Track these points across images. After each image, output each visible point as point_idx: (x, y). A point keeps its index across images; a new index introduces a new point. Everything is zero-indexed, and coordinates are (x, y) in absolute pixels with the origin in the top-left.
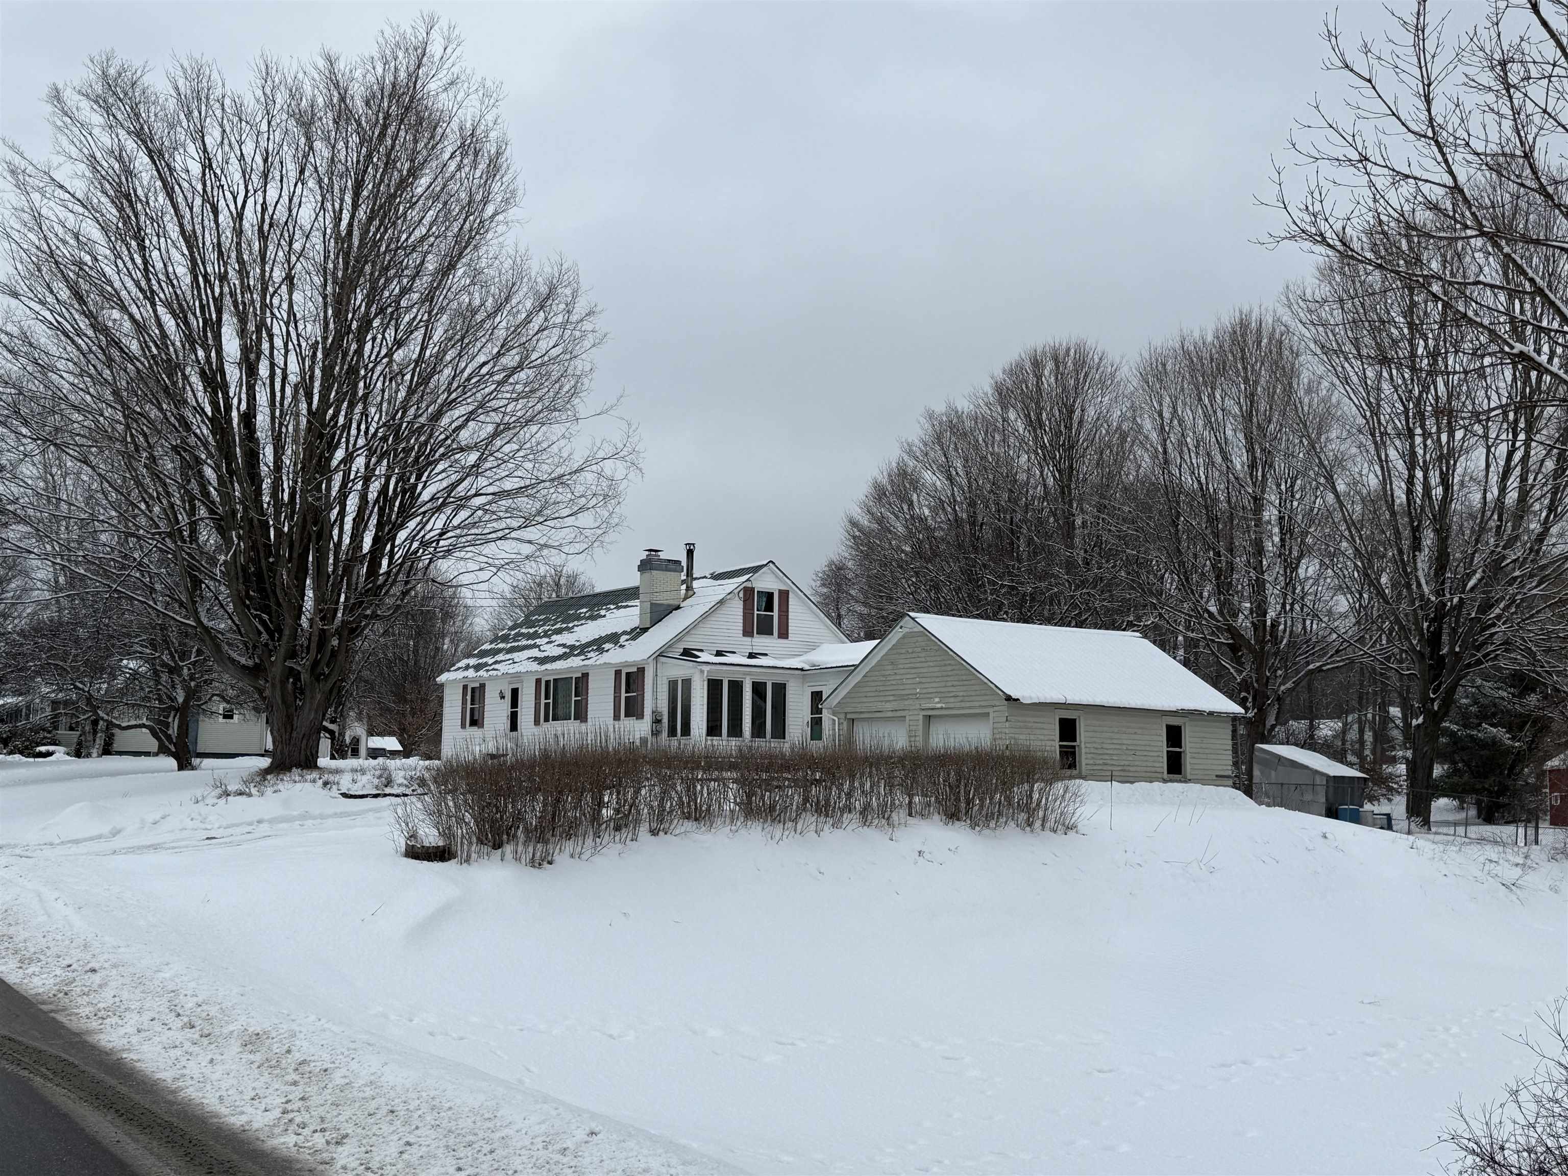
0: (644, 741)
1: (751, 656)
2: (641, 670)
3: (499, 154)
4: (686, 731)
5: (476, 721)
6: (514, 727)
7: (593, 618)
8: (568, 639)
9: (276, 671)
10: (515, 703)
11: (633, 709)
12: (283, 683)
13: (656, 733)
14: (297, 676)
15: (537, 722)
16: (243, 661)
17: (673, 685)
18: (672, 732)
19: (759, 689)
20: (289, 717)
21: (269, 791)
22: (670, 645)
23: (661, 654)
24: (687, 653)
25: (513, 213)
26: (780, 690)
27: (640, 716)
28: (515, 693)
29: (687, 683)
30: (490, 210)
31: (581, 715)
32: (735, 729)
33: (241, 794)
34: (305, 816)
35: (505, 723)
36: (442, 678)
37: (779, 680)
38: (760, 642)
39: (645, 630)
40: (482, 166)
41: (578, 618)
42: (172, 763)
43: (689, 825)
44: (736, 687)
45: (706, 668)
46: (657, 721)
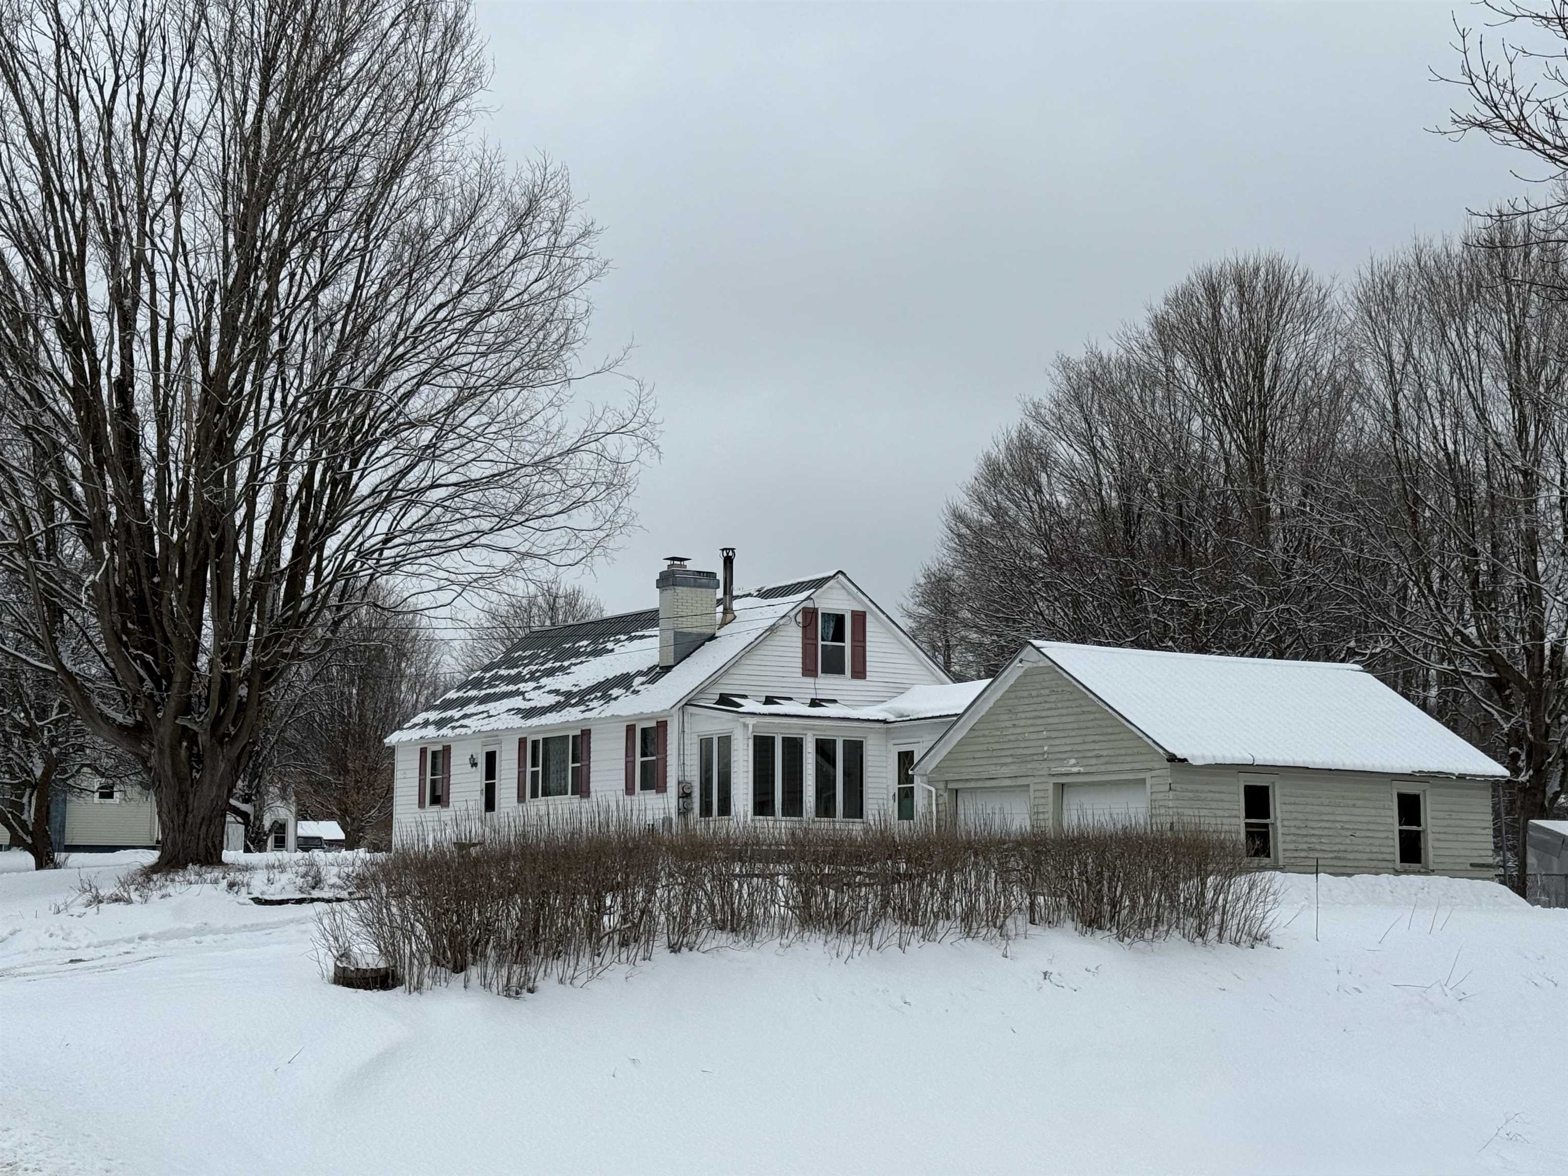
0: (667, 821)
1: (814, 703)
2: (662, 726)
3: (458, 17)
4: (725, 808)
5: (438, 798)
6: (490, 805)
7: (597, 653)
8: (563, 682)
9: (164, 733)
10: (490, 772)
11: (652, 779)
12: (175, 748)
13: (684, 812)
14: (193, 738)
15: (521, 798)
16: (120, 718)
17: (706, 744)
18: (706, 810)
19: (825, 749)
20: (183, 794)
21: (155, 895)
22: (701, 690)
23: (689, 703)
24: (725, 700)
25: (478, 98)
26: (855, 750)
27: (661, 788)
28: (491, 758)
29: (725, 742)
30: (446, 96)
31: (581, 788)
32: (793, 805)
33: (117, 900)
34: (202, 930)
35: (480, 799)
36: (392, 739)
37: (854, 736)
38: (826, 685)
39: (667, 669)
40: (436, 35)
41: (577, 653)
42: (28, 859)
43: (723, 938)
44: (793, 747)
45: (751, 721)
46: (685, 795)
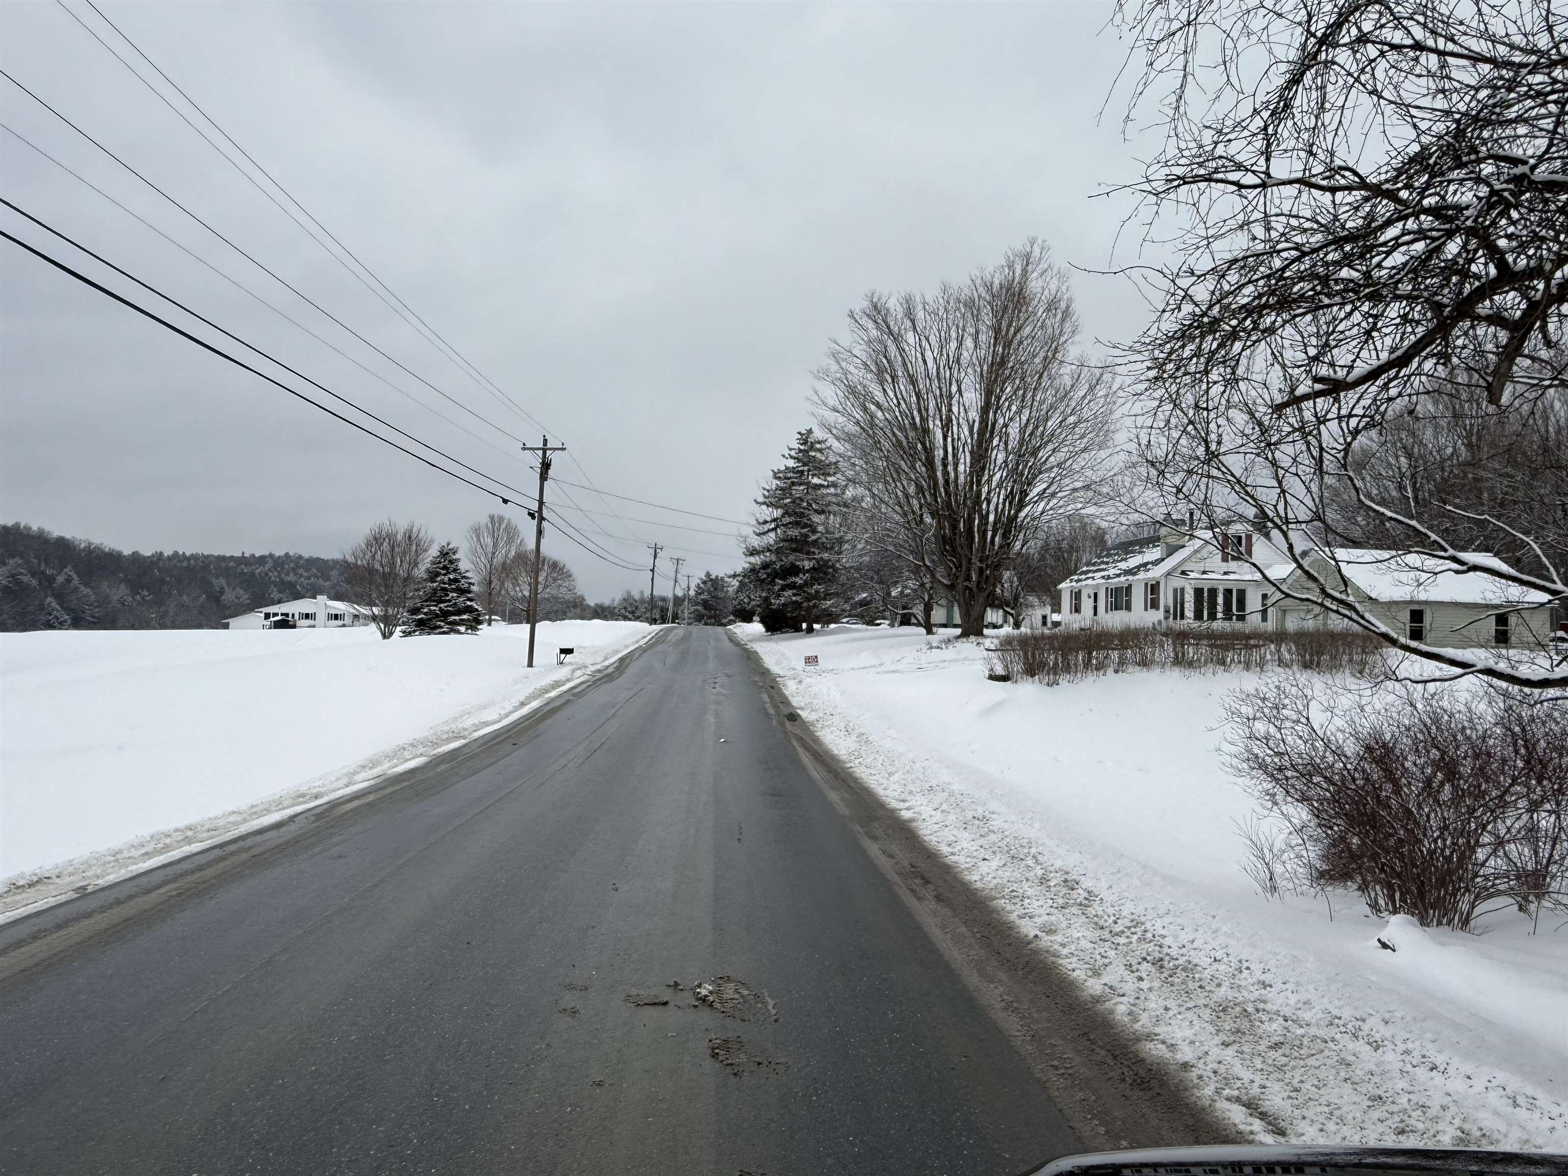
0: (1160, 622)
1: (1225, 573)
2: (1158, 583)
4: (1182, 617)
5: (1077, 610)
6: (1095, 614)
7: (1140, 553)
8: (1123, 565)
9: (960, 587)
10: (1096, 601)
11: (1155, 605)
12: (964, 593)
13: (1166, 618)
14: (971, 590)
15: (1107, 611)
16: (945, 581)
17: (1175, 591)
18: (1175, 618)
19: (1228, 592)
20: (968, 610)
21: (950, 647)
22: (1174, 569)
23: (1169, 574)
24: (1183, 573)
26: (1242, 594)
27: (1157, 608)
28: (1096, 595)
29: (1183, 590)
31: (1128, 608)
32: (1213, 617)
33: (938, 648)
34: (966, 659)
35: (1092, 612)
36: (1060, 586)
37: (1241, 586)
38: (1233, 565)
39: (1163, 560)
41: (1132, 552)
42: (922, 630)
44: (1213, 592)
45: (1193, 582)
46: (1167, 611)
